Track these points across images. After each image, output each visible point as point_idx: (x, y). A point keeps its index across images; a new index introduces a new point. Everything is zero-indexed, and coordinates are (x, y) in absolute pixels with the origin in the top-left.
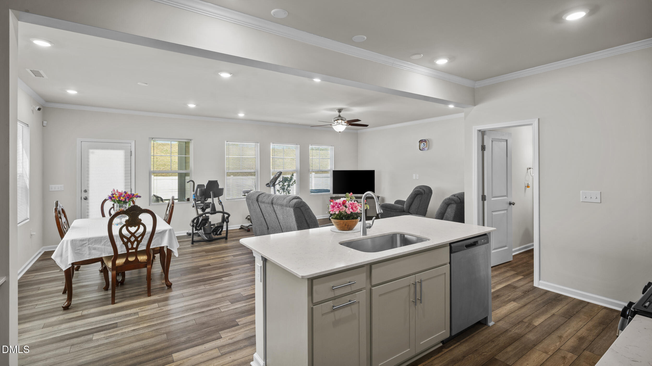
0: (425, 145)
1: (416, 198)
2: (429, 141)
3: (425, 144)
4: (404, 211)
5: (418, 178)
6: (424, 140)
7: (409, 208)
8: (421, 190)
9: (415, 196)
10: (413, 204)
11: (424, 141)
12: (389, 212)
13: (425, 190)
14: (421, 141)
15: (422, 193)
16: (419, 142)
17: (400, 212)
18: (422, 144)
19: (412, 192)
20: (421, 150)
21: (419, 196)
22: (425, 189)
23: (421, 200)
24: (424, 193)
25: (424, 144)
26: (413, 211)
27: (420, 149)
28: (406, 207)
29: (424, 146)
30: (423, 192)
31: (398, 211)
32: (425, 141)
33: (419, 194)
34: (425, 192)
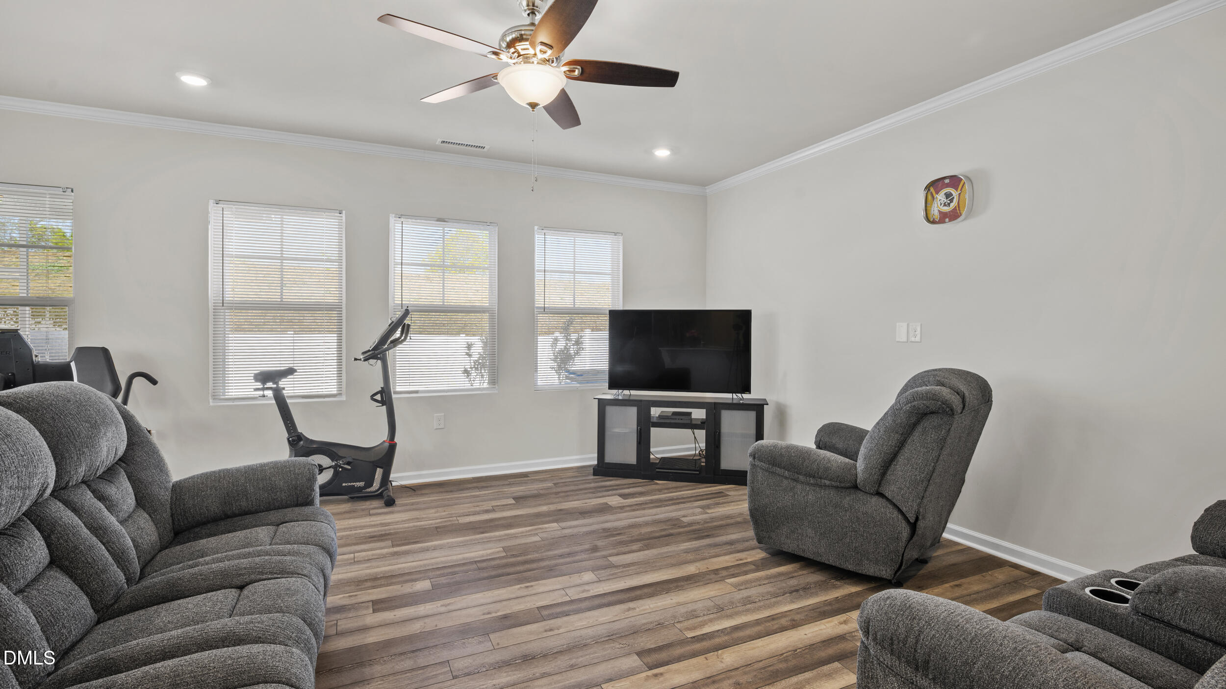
0: (951, 201)
1: (919, 429)
2: (972, 179)
3: (955, 193)
4: (855, 487)
5: (918, 339)
6: (947, 181)
7: (883, 474)
8: (945, 392)
9: (913, 420)
10: (901, 459)
11: (948, 186)
12: (785, 482)
13: (967, 394)
14: (935, 185)
15: (952, 410)
16: (928, 188)
17: (837, 487)
18: (941, 197)
19: (892, 401)
20: (933, 222)
21: (934, 420)
22: (963, 388)
23: (942, 443)
24: (959, 409)
25: (948, 195)
26: (901, 489)
27: (928, 219)
28: (866, 468)
29: (949, 204)
30: (955, 401)
31: (827, 482)
32: (955, 181)
33: (932, 413)
34: (967, 400)
